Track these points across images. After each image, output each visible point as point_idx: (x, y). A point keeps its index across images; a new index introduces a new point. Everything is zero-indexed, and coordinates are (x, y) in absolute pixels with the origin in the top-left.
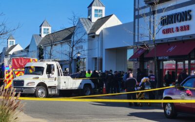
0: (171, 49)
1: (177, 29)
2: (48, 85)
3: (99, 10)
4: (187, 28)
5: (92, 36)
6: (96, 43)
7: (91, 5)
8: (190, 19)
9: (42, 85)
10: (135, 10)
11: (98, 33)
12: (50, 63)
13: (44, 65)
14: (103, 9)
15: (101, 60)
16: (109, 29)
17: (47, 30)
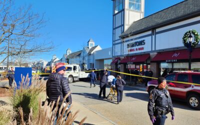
0: (134, 59)
1: (137, 49)
2: (74, 76)
3: (92, 44)
4: (142, 49)
5: (89, 54)
6: (91, 57)
7: (89, 42)
8: (144, 44)
9: (71, 76)
10: (113, 41)
11: (92, 53)
12: (75, 65)
13: (72, 66)
14: (94, 43)
15: (93, 64)
16: (97, 52)
17: (69, 52)
